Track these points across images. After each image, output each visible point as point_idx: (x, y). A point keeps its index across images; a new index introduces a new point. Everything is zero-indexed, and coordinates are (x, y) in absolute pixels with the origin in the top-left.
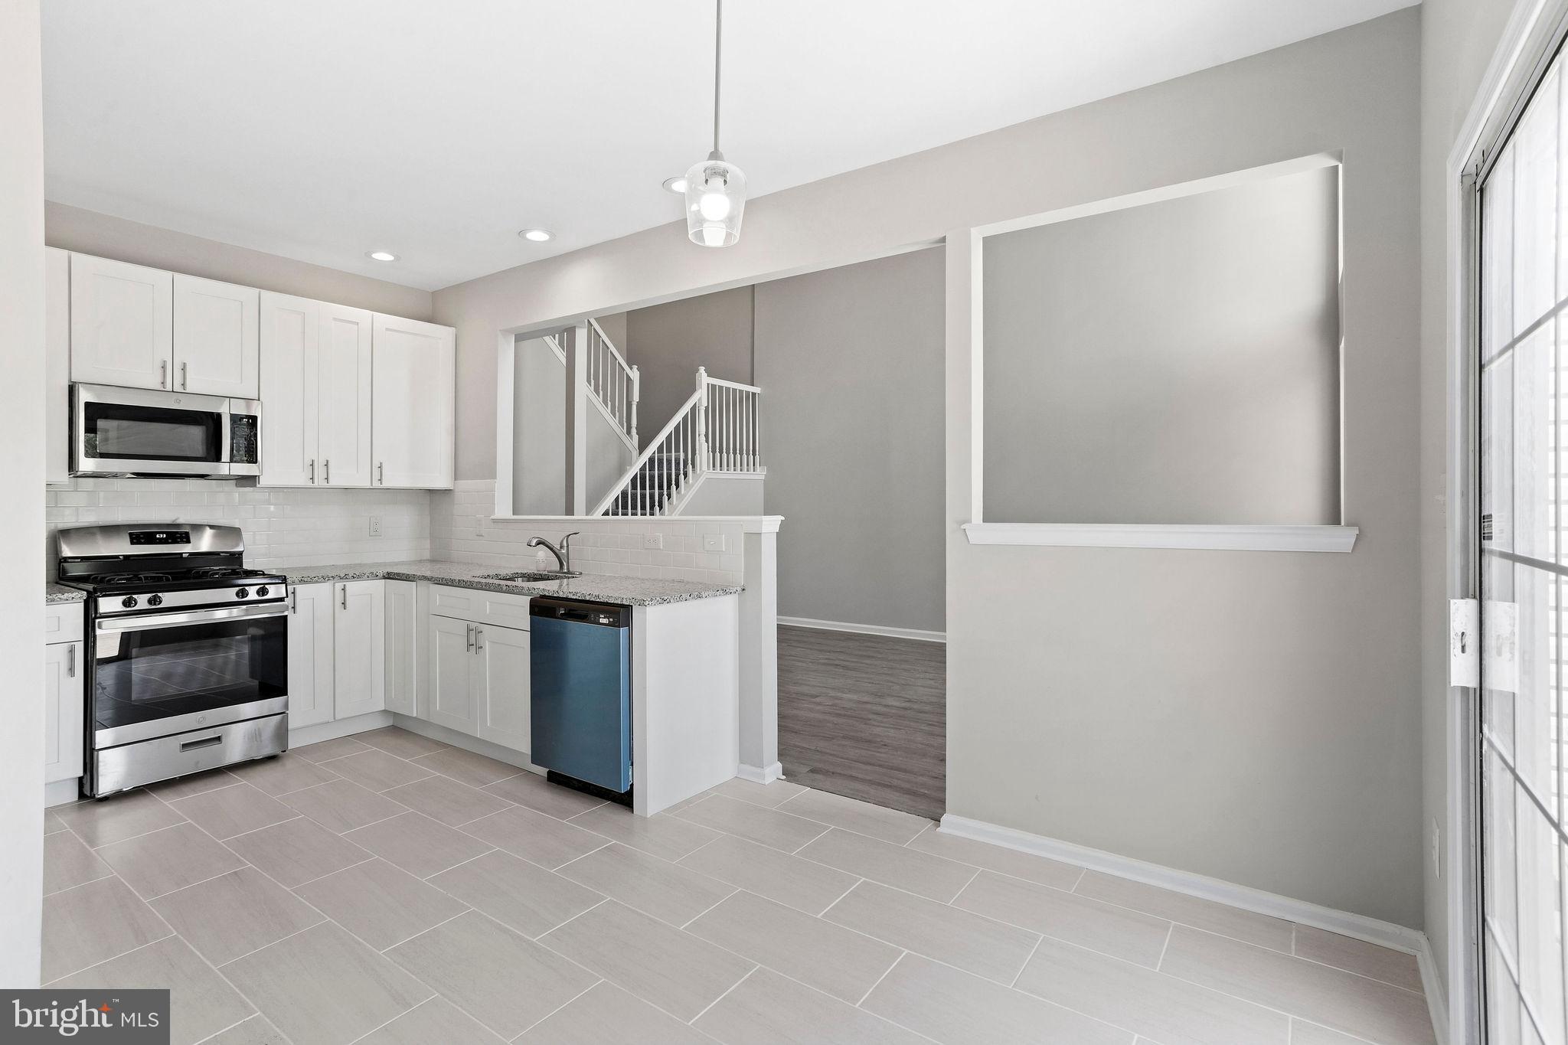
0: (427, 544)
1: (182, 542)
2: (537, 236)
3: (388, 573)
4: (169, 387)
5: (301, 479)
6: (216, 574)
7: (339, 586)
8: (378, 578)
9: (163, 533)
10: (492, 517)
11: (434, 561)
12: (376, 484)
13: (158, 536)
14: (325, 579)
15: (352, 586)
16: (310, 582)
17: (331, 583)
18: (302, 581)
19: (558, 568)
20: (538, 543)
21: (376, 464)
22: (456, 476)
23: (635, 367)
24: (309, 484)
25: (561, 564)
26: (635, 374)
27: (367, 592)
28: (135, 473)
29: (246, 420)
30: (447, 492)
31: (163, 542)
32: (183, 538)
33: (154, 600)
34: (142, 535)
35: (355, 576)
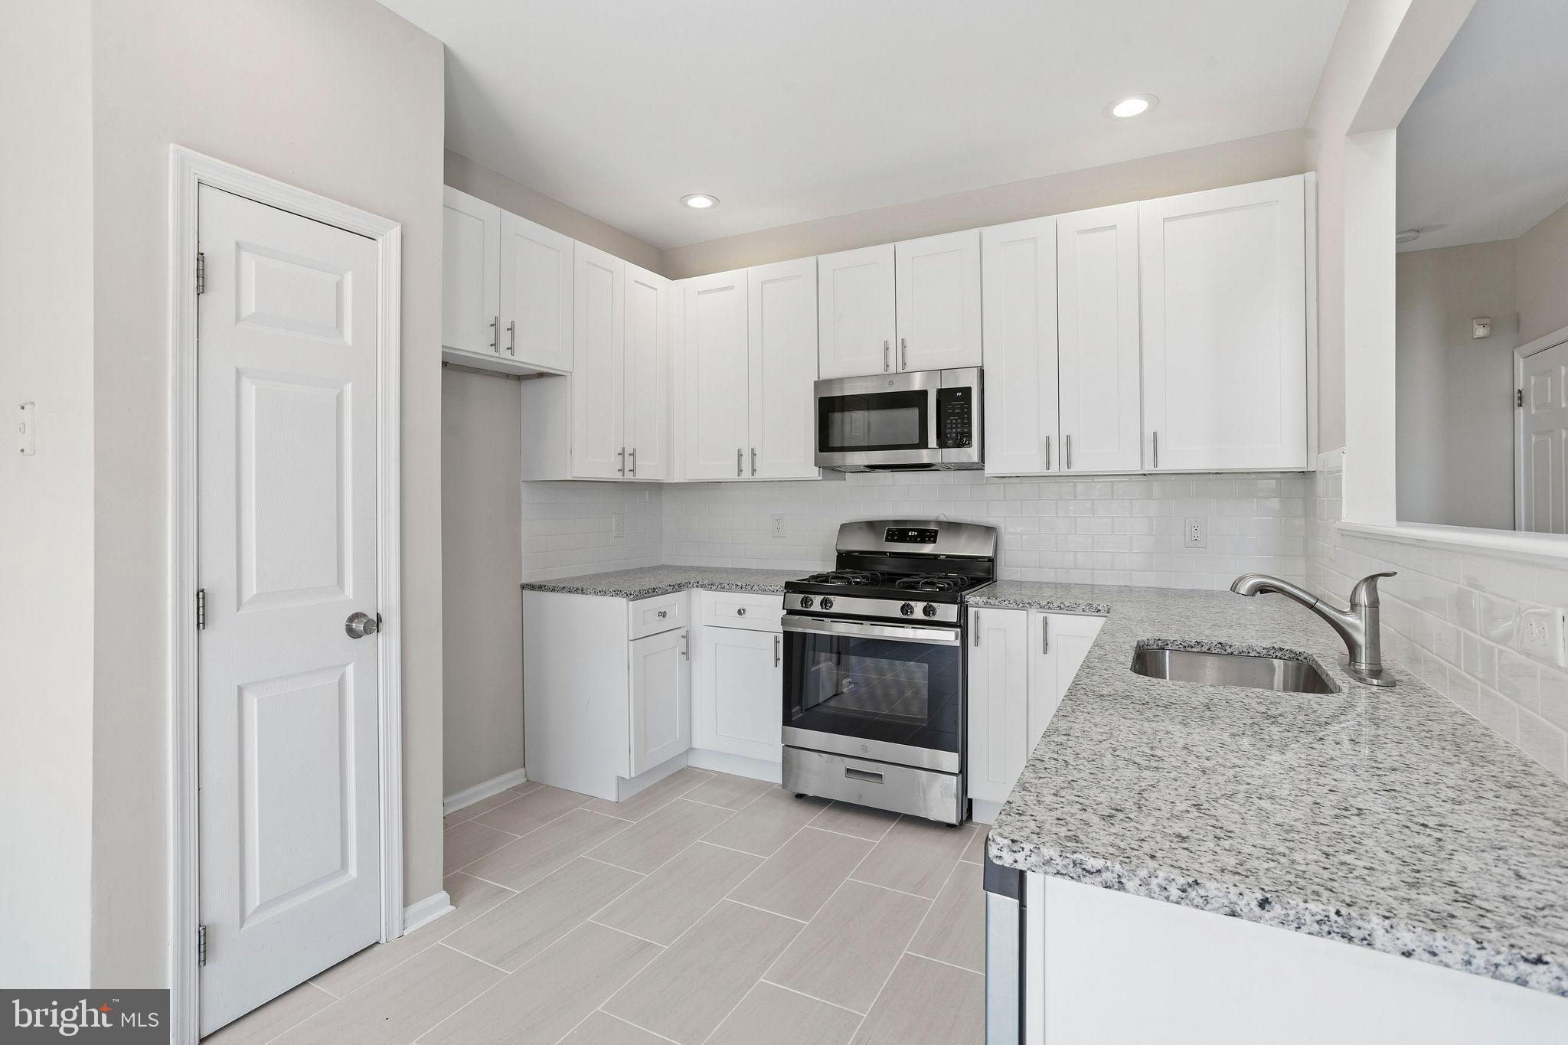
0: (1300, 567)
1: (930, 541)
3: (1110, 610)
4: (892, 370)
5: (1034, 467)
7: (1040, 617)
8: (1100, 613)
9: (916, 530)
10: (1338, 524)
12: (1149, 468)
13: (910, 534)
14: (1019, 605)
15: (1055, 621)
16: (999, 607)
17: (1032, 611)
18: (988, 604)
20: (1263, 589)
21: (1149, 435)
22: (1309, 448)
24: (1048, 471)
25: (1351, 647)
27: (1077, 632)
28: (868, 466)
29: (959, 394)
30: (1305, 475)
31: (913, 540)
32: (932, 537)
33: (825, 603)
34: (899, 532)
35: (1062, 606)
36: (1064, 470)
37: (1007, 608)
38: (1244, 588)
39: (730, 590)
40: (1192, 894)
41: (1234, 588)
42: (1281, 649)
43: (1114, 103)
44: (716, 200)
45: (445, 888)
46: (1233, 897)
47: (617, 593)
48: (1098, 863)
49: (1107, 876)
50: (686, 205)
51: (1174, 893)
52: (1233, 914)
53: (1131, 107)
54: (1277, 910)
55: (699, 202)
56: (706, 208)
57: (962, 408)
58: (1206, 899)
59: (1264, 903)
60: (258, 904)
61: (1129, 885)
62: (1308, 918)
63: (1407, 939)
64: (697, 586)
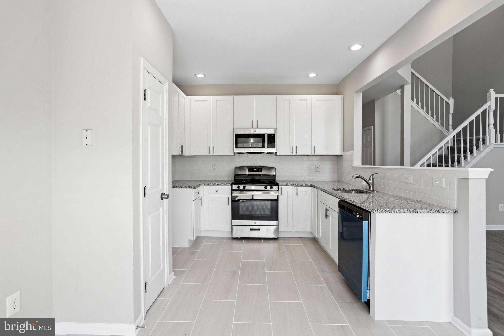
0: (336, 175)
1: (260, 171)
2: (356, 47)
3: (312, 185)
4: (254, 128)
5: (289, 153)
6: (266, 181)
7: (296, 188)
8: (308, 186)
9: (256, 169)
10: (353, 166)
11: (339, 182)
12: (313, 154)
13: (255, 169)
14: (291, 185)
15: (300, 188)
16: (286, 186)
17: (294, 186)
18: (284, 185)
19: (368, 188)
20: (357, 177)
21: (313, 147)
22: (344, 150)
23: (451, 98)
24: (291, 154)
25: (370, 187)
26: (451, 102)
27: (305, 191)
28: (247, 152)
29: (272, 135)
30: (341, 156)
31: (256, 171)
32: (260, 170)
33: (244, 187)
34: (251, 169)
35: (301, 185)
36: (295, 154)
37: (288, 186)
38: (355, 177)
39: (214, 185)
40: (400, 211)
41: (353, 177)
42: (353, 189)
43: (310, 74)
44: (205, 75)
45: (173, 271)
46: (404, 211)
47: (190, 187)
48: (388, 210)
49: (390, 211)
50: (197, 76)
51: (398, 211)
52: (404, 213)
53: (312, 75)
54: (409, 211)
55: (200, 76)
56: (203, 77)
57: (273, 139)
58: (401, 211)
59: (407, 211)
60: (151, 276)
61: (392, 212)
62: (412, 211)
63: (421, 211)
64: (203, 185)
